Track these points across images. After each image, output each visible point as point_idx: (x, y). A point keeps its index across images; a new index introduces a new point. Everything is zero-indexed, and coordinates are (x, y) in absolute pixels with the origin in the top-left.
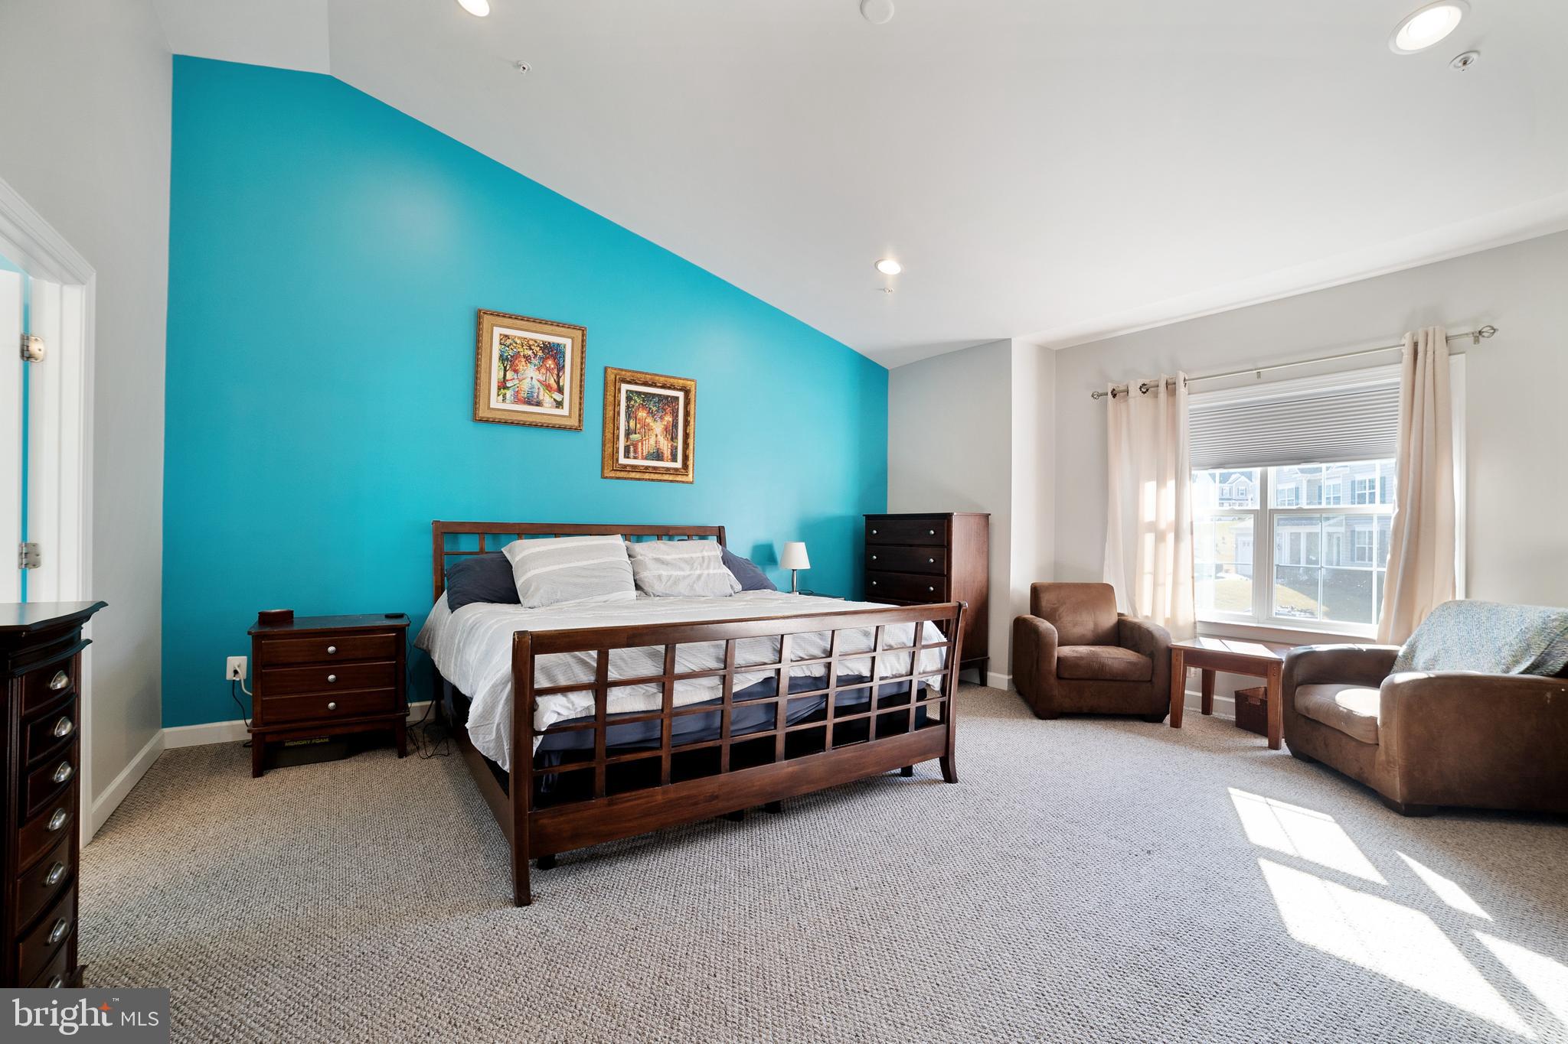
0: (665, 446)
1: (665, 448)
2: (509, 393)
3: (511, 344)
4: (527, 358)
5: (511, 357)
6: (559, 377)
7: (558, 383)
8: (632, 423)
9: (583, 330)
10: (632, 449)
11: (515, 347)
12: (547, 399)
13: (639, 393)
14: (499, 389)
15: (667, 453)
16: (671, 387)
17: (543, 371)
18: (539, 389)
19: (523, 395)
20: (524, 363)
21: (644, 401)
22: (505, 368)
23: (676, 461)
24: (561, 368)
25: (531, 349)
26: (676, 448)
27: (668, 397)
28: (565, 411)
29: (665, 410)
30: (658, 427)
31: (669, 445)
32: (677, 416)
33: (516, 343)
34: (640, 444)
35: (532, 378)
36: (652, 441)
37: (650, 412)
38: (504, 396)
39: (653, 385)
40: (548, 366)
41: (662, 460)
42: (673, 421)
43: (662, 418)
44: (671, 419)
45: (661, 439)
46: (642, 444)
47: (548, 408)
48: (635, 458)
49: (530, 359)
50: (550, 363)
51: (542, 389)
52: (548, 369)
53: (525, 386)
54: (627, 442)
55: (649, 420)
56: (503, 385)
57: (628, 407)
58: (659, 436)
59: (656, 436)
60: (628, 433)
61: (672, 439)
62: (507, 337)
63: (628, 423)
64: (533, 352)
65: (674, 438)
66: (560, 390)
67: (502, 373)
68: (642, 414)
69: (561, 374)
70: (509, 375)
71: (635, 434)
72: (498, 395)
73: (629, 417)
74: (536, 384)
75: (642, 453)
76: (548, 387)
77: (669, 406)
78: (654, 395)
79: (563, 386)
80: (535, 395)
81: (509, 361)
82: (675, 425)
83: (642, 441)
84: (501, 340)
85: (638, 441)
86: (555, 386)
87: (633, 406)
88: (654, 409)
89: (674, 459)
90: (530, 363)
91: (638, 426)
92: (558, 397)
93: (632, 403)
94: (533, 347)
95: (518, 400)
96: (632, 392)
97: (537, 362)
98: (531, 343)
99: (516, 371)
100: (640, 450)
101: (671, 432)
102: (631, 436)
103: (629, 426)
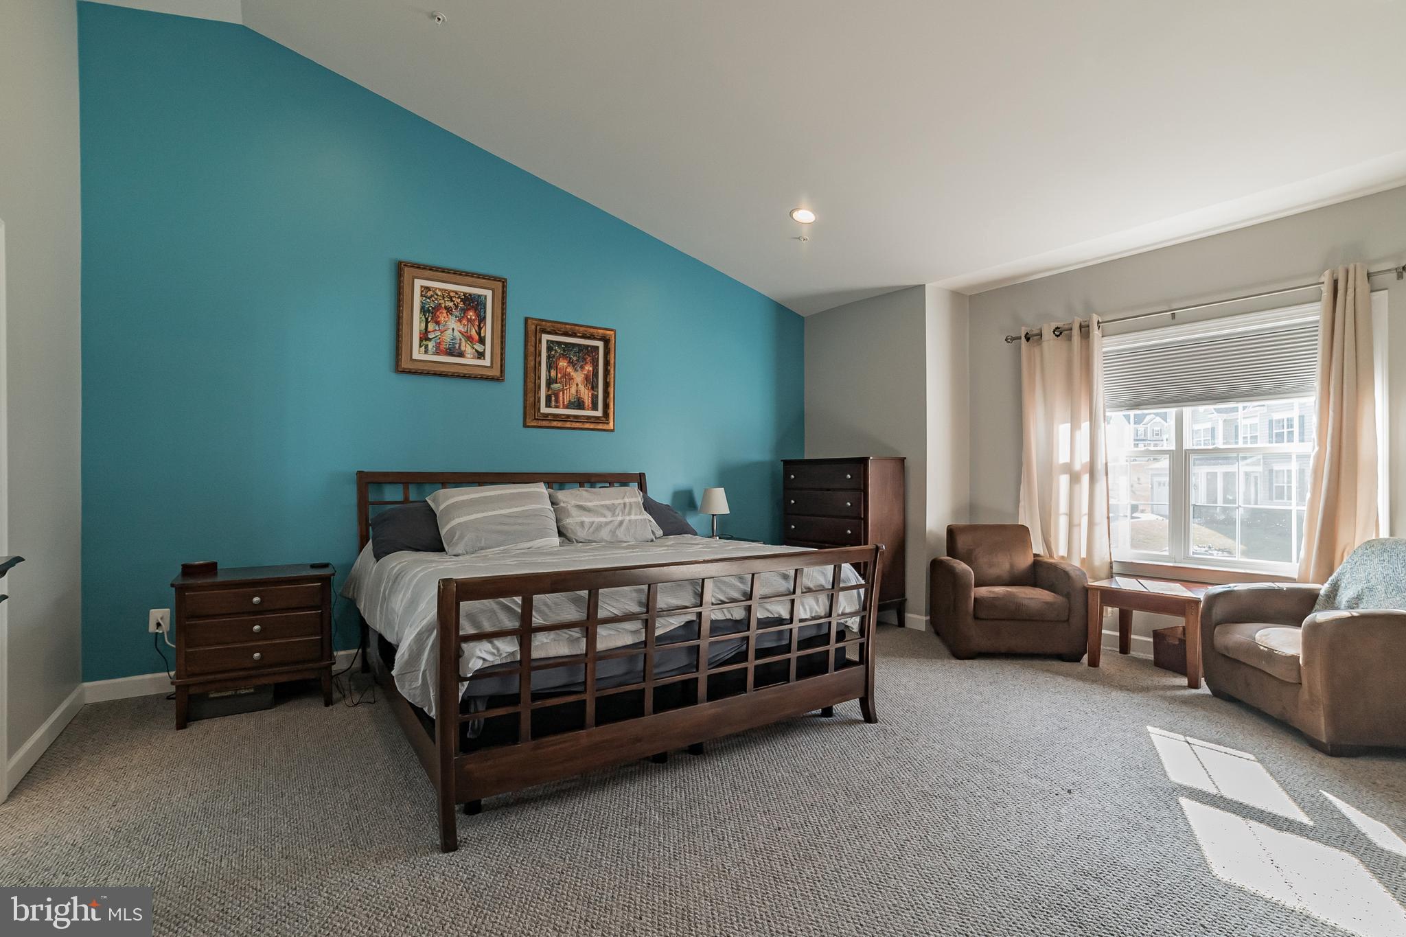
0: (586, 395)
1: (586, 398)
2: (431, 345)
3: (432, 296)
4: (449, 310)
5: (433, 308)
6: (480, 328)
7: (479, 333)
8: (553, 373)
9: (504, 282)
10: (553, 398)
11: (436, 299)
12: (468, 350)
13: (559, 343)
14: (421, 340)
15: (588, 402)
16: (592, 337)
17: (465, 322)
18: (460, 339)
19: (444, 346)
20: (445, 315)
21: (564, 351)
22: (427, 319)
23: (597, 410)
24: (482, 319)
25: (452, 301)
26: (597, 396)
27: (588, 346)
28: (487, 362)
29: (585, 359)
30: (579, 377)
31: (590, 394)
32: (597, 365)
33: (437, 295)
34: (561, 393)
35: (453, 329)
36: (573, 390)
37: (571, 362)
38: (426, 347)
39: (574, 335)
40: (469, 317)
41: (583, 409)
42: (593, 370)
43: (582, 368)
44: (591, 369)
45: (581, 387)
46: (563, 393)
47: (469, 360)
48: (557, 407)
49: (452, 311)
50: (471, 314)
51: (463, 340)
52: (469, 320)
53: (448, 336)
54: (548, 391)
55: (570, 370)
56: (425, 337)
58: (580, 385)
59: (577, 385)
60: (550, 382)
61: (592, 388)
62: (428, 289)
63: (550, 372)
64: (454, 304)
65: (594, 387)
66: (482, 341)
67: (423, 325)
68: (563, 363)
69: (482, 325)
70: (431, 326)
71: (556, 383)
72: (420, 346)
73: (549, 368)
74: (457, 334)
75: (564, 402)
76: (469, 338)
77: (589, 356)
78: (574, 345)
79: (485, 336)
80: (457, 346)
81: (430, 313)
82: (595, 374)
83: (563, 390)
84: (422, 292)
85: (560, 391)
86: (476, 337)
87: (554, 356)
88: (575, 359)
89: (595, 408)
90: (451, 314)
91: (559, 375)
92: (479, 347)
93: (553, 353)
94: (454, 299)
95: (439, 351)
96: (552, 342)
97: (458, 314)
98: (452, 294)
99: (438, 323)
100: (561, 398)
101: (591, 381)
102: (552, 386)
103: (550, 376)
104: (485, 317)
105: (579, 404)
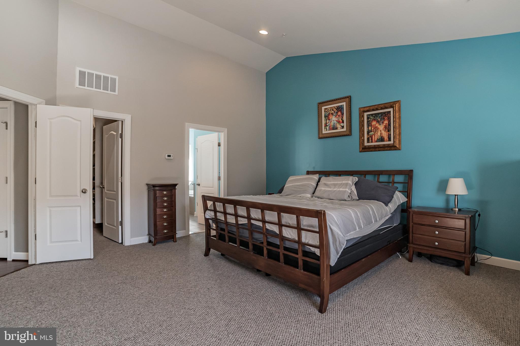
0: (385, 135)
1: (385, 136)
2: (328, 127)
3: (327, 111)
4: (332, 114)
5: (328, 115)
6: (342, 117)
7: (342, 120)
8: (370, 128)
9: (349, 98)
10: (370, 139)
11: (328, 112)
12: (339, 126)
13: (372, 115)
14: (325, 127)
15: (386, 138)
16: (386, 108)
17: (337, 117)
18: (336, 123)
19: (332, 127)
20: (331, 116)
21: (374, 117)
22: (326, 119)
23: (391, 141)
24: (343, 114)
25: (333, 110)
26: (390, 134)
27: (385, 112)
28: (345, 129)
29: (384, 119)
30: (381, 127)
31: (387, 134)
32: (390, 120)
33: (329, 110)
34: (374, 136)
35: (334, 120)
36: (379, 134)
37: (378, 122)
38: (326, 129)
39: (377, 109)
40: (339, 114)
41: (384, 141)
42: (388, 123)
43: (383, 123)
44: (387, 122)
45: (383, 132)
46: (375, 136)
47: (339, 130)
48: (372, 142)
49: (333, 114)
50: (339, 113)
51: (337, 123)
52: (339, 116)
53: (332, 124)
54: (368, 136)
55: (377, 125)
56: (326, 125)
57: (368, 122)
58: (382, 131)
59: (381, 131)
60: (368, 133)
61: (388, 131)
62: (326, 109)
63: (368, 128)
64: (334, 111)
65: (389, 130)
66: (343, 122)
67: (325, 121)
68: (374, 123)
69: (343, 116)
70: (327, 121)
71: (371, 132)
72: (325, 129)
73: (368, 126)
74: (335, 122)
75: (375, 140)
76: (339, 122)
77: (387, 117)
78: (379, 114)
79: (344, 120)
80: (335, 126)
81: (327, 117)
82: (389, 125)
83: (374, 134)
84: (324, 110)
85: (373, 135)
86: (341, 121)
87: (370, 121)
88: (379, 119)
89: (390, 140)
90: (333, 115)
91: (373, 128)
92: (342, 124)
93: (370, 119)
94: (334, 110)
95: (330, 129)
96: (369, 115)
97: (335, 114)
98: (333, 108)
99: (329, 119)
100: (374, 138)
101: (388, 128)
102: (370, 134)
103: (368, 129)
104: (344, 113)
105: (382, 139)
